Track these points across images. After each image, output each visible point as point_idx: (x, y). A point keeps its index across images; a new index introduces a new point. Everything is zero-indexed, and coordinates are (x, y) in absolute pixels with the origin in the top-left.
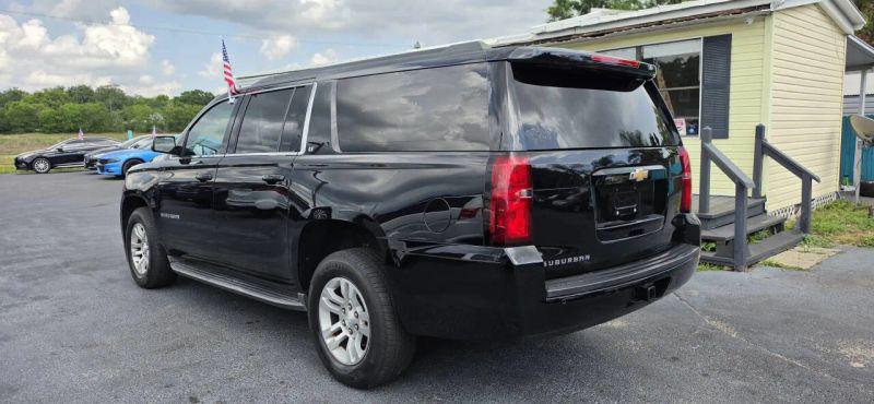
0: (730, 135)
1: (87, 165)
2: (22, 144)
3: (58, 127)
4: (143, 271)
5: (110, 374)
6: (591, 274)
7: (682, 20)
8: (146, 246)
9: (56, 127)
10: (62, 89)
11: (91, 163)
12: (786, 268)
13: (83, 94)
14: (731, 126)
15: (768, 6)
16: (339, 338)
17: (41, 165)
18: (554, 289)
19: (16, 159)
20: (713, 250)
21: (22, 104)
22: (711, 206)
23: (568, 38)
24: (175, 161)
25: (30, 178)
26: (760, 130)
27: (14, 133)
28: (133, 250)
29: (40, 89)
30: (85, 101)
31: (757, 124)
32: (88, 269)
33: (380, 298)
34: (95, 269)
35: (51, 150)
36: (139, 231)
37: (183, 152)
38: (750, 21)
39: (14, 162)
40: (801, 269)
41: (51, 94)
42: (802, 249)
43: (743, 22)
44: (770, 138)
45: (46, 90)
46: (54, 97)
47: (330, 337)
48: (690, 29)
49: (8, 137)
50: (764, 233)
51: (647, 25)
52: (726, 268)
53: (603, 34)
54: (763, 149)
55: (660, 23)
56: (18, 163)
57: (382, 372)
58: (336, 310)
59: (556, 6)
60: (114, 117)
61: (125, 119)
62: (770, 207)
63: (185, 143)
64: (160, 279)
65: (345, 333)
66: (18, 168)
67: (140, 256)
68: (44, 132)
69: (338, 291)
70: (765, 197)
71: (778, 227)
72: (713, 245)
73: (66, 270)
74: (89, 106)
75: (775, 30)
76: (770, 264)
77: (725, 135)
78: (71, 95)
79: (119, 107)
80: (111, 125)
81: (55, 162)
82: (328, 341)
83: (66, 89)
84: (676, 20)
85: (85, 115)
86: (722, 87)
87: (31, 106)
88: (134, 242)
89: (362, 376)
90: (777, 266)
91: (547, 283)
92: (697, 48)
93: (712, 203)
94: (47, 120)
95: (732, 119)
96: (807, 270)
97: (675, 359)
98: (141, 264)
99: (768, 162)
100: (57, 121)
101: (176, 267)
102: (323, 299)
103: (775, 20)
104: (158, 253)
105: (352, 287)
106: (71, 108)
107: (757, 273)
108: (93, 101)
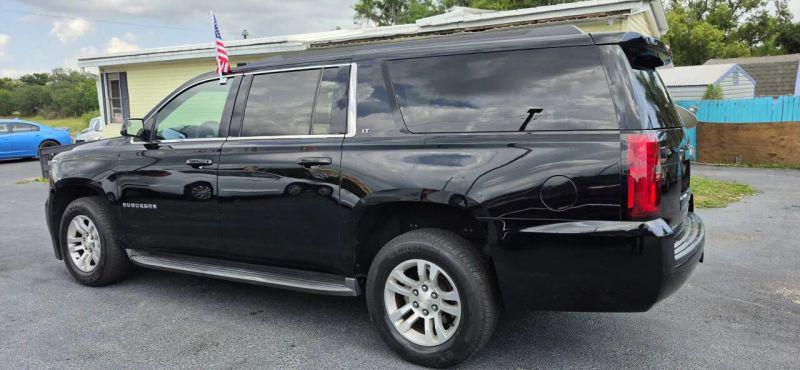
4: (88, 267)
7: (555, 20)
8: (91, 240)
15: (629, 10)
23: (451, 31)
28: (71, 245)
36: (81, 224)
37: (151, 137)
38: (611, 23)
43: (605, 23)
47: (399, 320)
51: (524, 23)
53: (484, 30)
58: (404, 291)
59: (362, 4)
63: (153, 126)
67: (83, 251)
82: (397, 324)
84: (550, 19)
88: (71, 237)
98: (85, 260)
102: (389, 282)
105: (436, 268)
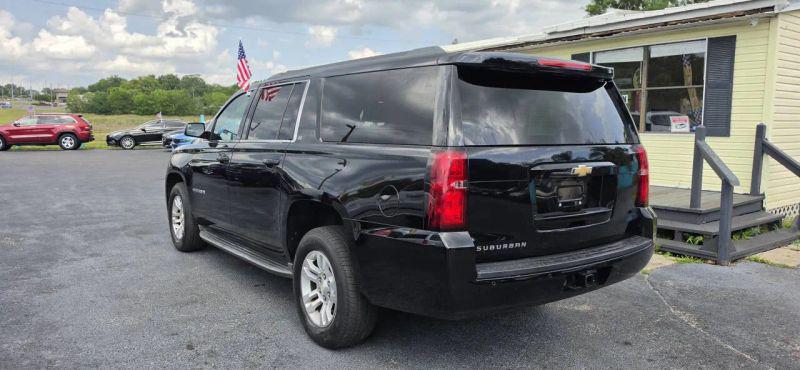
0: (731, 133)
1: (165, 143)
2: (120, 124)
3: (148, 111)
4: (179, 235)
5: (130, 321)
6: (528, 260)
7: (686, 21)
8: (182, 216)
9: (147, 110)
10: (153, 76)
11: (168, 141)
12: (772, 265)
13: (170, 82)
14: (734, 124)
15: (772, 8)
16: (315, 303)
17: (128, 143)
18: (485, 271)
19: (108, 137)
20: (700, 243)
21: (121, 89)
22: (702, 202)
23: (578, 37)
24: (204, 143)
25: (117, 153)
26: (761, 130)
27: (113, 114)
28: (174, 218)
29: (136, 78)
30: (172, 88)
31: (758, 123)
32: (141, 232)
33: (346, 270)
34: (146, 233)
35: (136, 131)
36: (178, 202)
37: (211, 137)
38: (754, 23)
39: (105, 139)
40: (787, 267)
41: (144, 81)
42: (796, 248)
43: (748, 24)
44: (771, 138)
45: (140, 78)
46: (147, 84)
47: (308, 302)
48: (697, 30)
49: (109, 117)
50: (757, 230)
51: (652, 26)
52: (710, 262)
54: (763, 148)
55: (666, 24)
56: (109, 140)
57: (345, 336)
58: (314, 278)
59: (593, 4)
60: (196, 103)
61: (205, 105)
62: (769, 205)
63: (213, 129)
64: (192, 245)
65: (320, 299)
66: (109, 144)
67: (179, 224)
68: (138, 114)
69: (315, 263)
70: (763, 195)
71: (773, 225)
72: (701, 238)
73: (122, 233)
74: (175, 93)
75: (780, 32)
76: (756, 261)
77: (726, 133)
78: (161, 83)
79: (201, 94)
80: (193, 110)
81: (138, 140)
82: (307, 305)
83: (157, 77)
84: (681, 21)
85: (171, 101)
86: (725, 87)
87: (128, 92)
88: (174, 212)
89: (329, 337)
90: (762, 262)
91: (477, 266)
92: (701, 49)
93: (704, 199)
94: (141, 103)
95: (733, 117)
96: (793, 268)
97: (626, 343)
98: (179, 230)
99: (769, 161)
100: (148, 105)
101: (204, 235)
102: (304, 268)
103: (781, 22)
104: (191, 222)
105: (325, 259)
106: (160, 93)
107: (739, 268)
108: (179, 88)
